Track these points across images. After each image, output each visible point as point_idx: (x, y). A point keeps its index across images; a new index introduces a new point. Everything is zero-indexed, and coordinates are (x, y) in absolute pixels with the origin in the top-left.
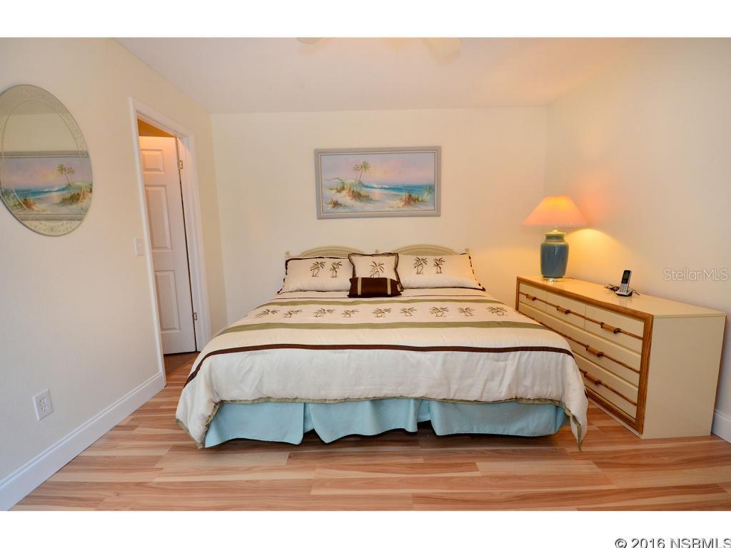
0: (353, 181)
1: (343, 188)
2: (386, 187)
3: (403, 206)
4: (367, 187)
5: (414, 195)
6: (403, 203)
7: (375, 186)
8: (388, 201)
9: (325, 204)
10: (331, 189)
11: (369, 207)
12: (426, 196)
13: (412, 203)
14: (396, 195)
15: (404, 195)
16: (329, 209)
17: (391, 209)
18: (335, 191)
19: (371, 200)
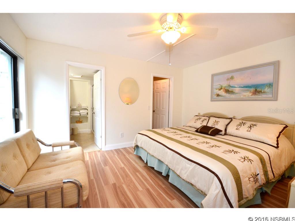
0: (226, 85)
1: (221, 89)
2: (242, 86)
3: (251, 95)
4: (232, 87)
6: (251, 94)
7: (236, 86)
8: (242, 93)
9: (214, 95)
10: (217, 89)
11: (233, 96)
12: (267, 90)
13: (257, 93)
14: (247, 90)
15: (252, 90)
17: (244, 97)
18: (218, 90)
19: (234, 93)
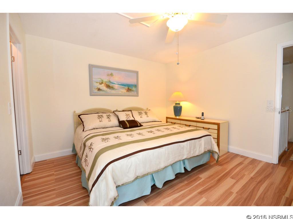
0: (107, 80)
1: (102, 83)
2: (120, 84)
3: (126, 92)
4: (112, 83)
5: (130, 88)
6: (126, 91)
7: (116, 83)
9: (94, 89)
10: (97, 83)
11: (113, 92)
13: (129, 91)
14: (123, 87)
15: (126, 88)
16: (96, 91)
17: (122, 93)
18: (98, 84)
19: (114, 89)
